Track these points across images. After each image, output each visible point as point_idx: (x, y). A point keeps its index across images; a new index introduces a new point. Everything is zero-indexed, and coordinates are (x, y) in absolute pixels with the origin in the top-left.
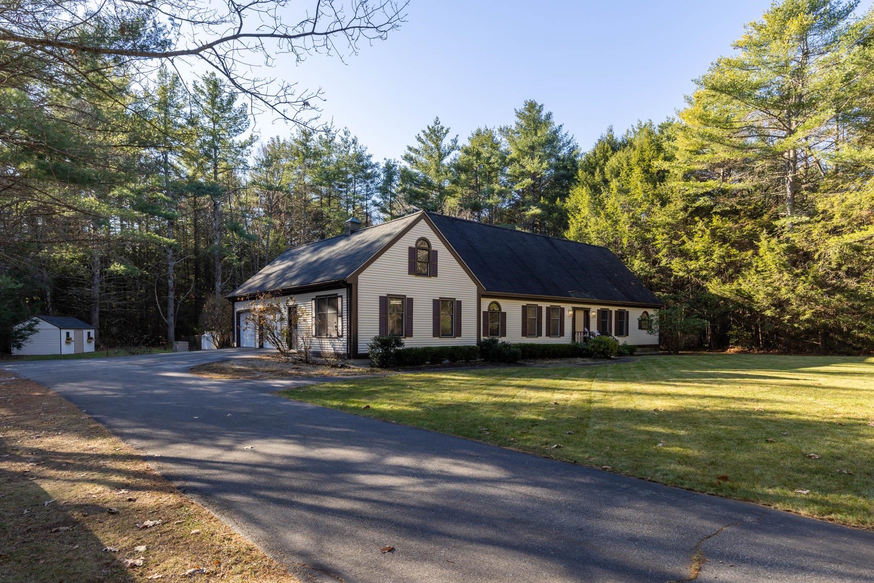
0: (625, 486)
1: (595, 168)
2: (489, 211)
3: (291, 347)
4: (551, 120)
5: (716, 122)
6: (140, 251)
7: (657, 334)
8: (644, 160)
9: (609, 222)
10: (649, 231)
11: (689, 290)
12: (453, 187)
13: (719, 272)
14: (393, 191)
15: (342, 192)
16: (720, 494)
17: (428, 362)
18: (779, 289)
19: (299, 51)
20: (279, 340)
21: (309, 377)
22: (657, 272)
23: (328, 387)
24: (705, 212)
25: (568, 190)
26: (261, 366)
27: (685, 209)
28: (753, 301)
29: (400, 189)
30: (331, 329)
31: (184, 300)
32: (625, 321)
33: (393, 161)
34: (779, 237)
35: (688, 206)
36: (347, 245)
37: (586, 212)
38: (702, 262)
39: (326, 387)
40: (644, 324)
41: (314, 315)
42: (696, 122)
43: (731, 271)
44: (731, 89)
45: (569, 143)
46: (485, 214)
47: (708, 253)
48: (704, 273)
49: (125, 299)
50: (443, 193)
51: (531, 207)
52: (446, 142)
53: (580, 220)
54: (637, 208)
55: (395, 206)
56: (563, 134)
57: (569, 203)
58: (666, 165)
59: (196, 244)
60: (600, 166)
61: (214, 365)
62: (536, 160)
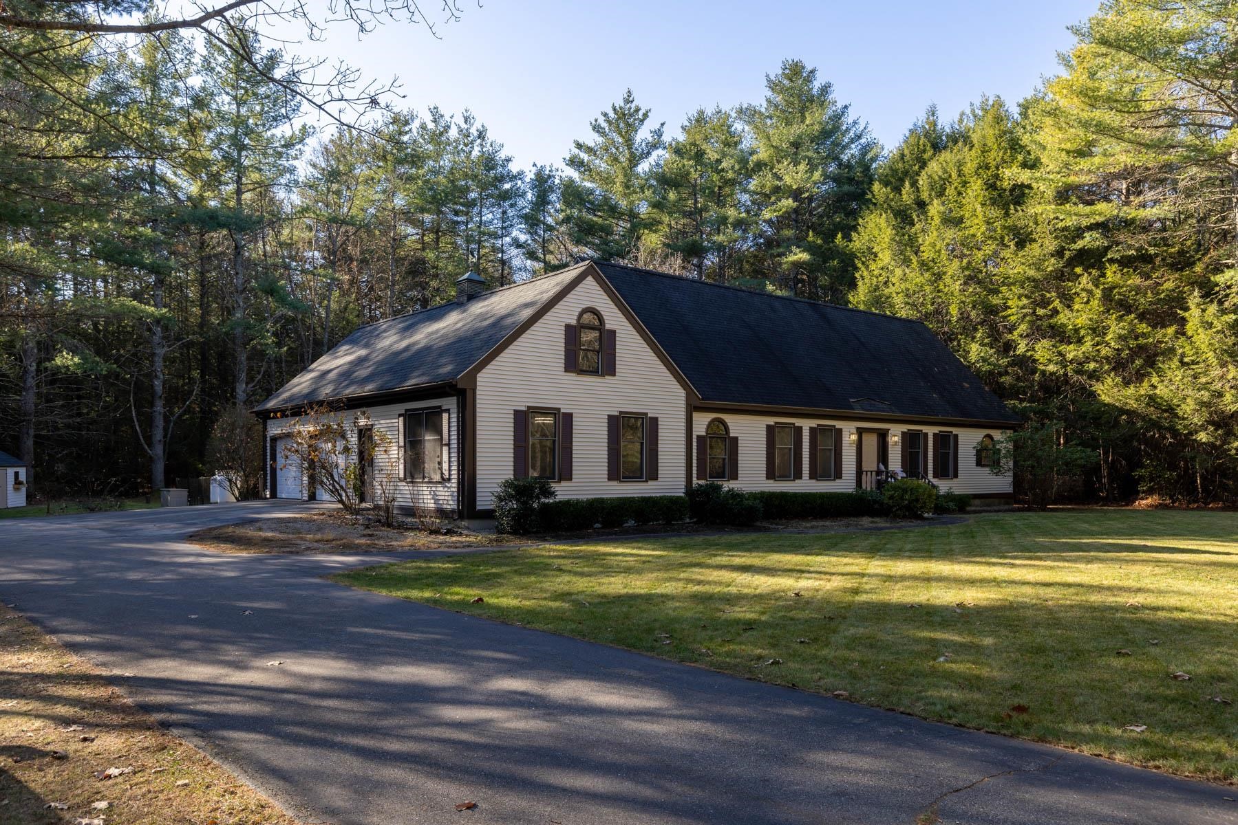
0: (860, 720)
1: (902, 181)
2: (719, 256)
3: (362, 499)
4: (831, 97)
5: (1110, 101)
6: (106, 330)
7: (1011, 474)
8: (987, 168)
9: (927, 275)
10: (997, 292)
11: (1066, 396)
12: (655, 213)
13: (1118, 365)
14: (550, 220)
15: (458, 223)
16: (1003, 731)
17: (598, 525)
18: (1220, 395)
19: (364, 16)
20: (341, 487)
21: (389, 552)
22: (1011, 364)
23: (420, 568)
24: (1091, 259)
25: (856, 219)
26: (309, 532)
27: (1059, 253)
28: (1176, 415)
29: (561, 216)
30: (430, 466)
31: (180, 416)
32: (952, 451)
33: (548, 169)
34: (1221, 303)
35: (1063, 249)
36: (460, 320)
37: (886, 257)
38: (1088, 346)
39: (417, 568)
40: (985, 456)
41: (402, 444)
42: (1076, 100)
43: (1138, 362)
44: (1134, 44)
45: (859, 137)
46: (711, 260)
47: (1098, 330)
48: (1092, 365)
49: (79, 414)
50: (637, 225)
51: (793, 248)
52: (643, 135)
53: (876, 273)
54: (975, 251)
55: (551, 248)
56: (850, 120)
57: (858, 242)
58: (1025, 176)
59: (203, 316)
60: (912, 178)
61: (230, 530)
62: (802, 167)
